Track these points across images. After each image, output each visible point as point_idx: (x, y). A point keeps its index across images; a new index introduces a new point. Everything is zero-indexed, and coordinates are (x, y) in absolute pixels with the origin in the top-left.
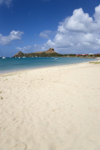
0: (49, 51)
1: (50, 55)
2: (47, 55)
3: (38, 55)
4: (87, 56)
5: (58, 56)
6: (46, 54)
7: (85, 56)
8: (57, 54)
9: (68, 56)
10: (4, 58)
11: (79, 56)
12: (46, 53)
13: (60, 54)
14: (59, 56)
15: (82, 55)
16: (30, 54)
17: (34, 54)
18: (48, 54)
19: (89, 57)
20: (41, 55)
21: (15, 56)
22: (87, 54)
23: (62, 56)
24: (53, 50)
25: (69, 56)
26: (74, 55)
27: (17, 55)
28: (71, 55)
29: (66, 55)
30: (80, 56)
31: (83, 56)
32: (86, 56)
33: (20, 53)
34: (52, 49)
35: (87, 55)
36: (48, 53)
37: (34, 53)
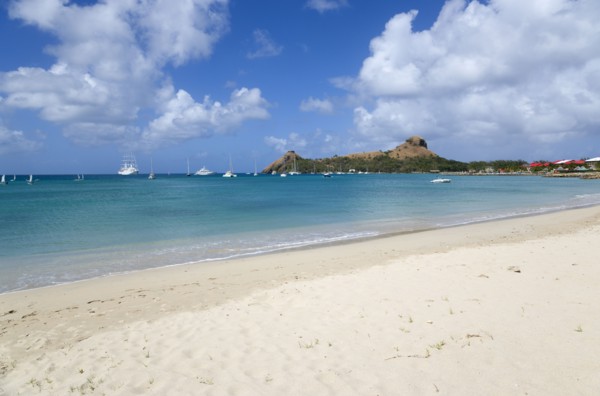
0: (406, 147)
1: (408, 167)
2: (398, 167)
3: (361, 164)
4: (584, 168)
5: (442, 170)
6: (392, 161)
7: (571, 167)
8: (439, 160)
9: (487, 170)
10: (228, 175)
11: (540, 167)
12: (393, 156)
13: (452, 162)
14: (449, 170)
15: (557, 166)
16: (328, 161)
17: (343, 163)
18: (402, 162)
19: (592, 171)
20: (372, 166)
21: (271, 170)
22: (577, 159)
23: (461, 170)
24: (422, 143)
25: (492, 170)
26: (518, 165)
27: (280, 166)
28: (501, 166)
29: (478, 166)
30: (544, 167)
31: (561, 168)
32: (579, 168)
33: (289, 157)
34: (418, 143)
35: (580, 165)
36: (401, 159)
37: (346, 158)
